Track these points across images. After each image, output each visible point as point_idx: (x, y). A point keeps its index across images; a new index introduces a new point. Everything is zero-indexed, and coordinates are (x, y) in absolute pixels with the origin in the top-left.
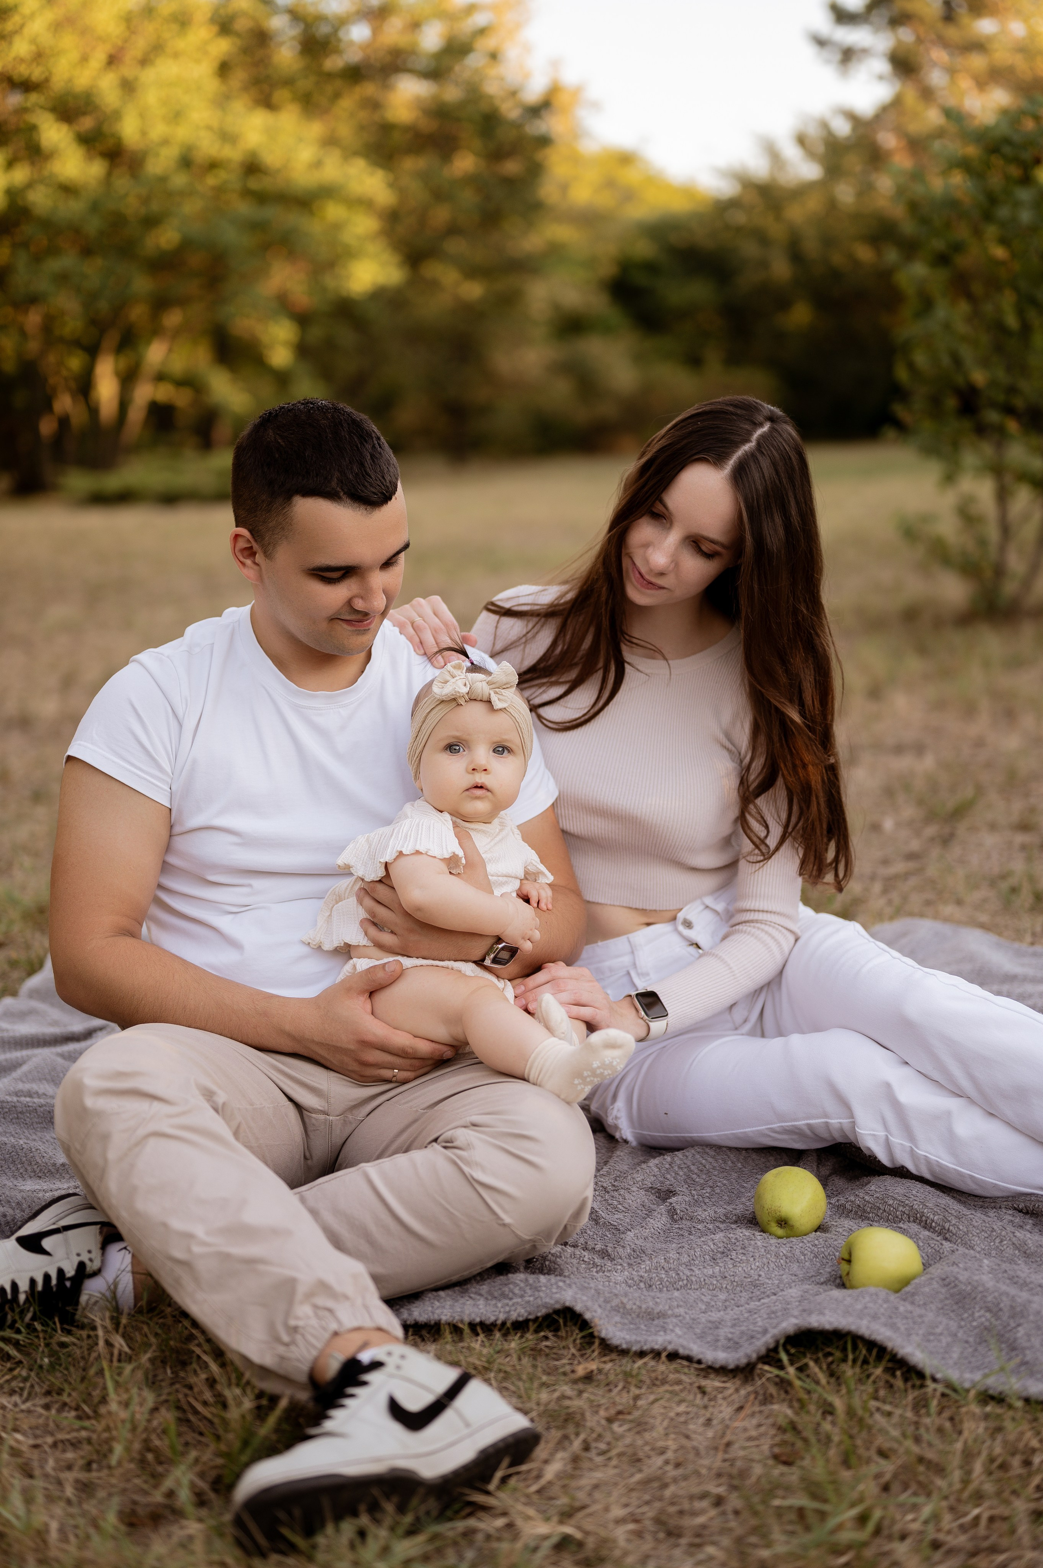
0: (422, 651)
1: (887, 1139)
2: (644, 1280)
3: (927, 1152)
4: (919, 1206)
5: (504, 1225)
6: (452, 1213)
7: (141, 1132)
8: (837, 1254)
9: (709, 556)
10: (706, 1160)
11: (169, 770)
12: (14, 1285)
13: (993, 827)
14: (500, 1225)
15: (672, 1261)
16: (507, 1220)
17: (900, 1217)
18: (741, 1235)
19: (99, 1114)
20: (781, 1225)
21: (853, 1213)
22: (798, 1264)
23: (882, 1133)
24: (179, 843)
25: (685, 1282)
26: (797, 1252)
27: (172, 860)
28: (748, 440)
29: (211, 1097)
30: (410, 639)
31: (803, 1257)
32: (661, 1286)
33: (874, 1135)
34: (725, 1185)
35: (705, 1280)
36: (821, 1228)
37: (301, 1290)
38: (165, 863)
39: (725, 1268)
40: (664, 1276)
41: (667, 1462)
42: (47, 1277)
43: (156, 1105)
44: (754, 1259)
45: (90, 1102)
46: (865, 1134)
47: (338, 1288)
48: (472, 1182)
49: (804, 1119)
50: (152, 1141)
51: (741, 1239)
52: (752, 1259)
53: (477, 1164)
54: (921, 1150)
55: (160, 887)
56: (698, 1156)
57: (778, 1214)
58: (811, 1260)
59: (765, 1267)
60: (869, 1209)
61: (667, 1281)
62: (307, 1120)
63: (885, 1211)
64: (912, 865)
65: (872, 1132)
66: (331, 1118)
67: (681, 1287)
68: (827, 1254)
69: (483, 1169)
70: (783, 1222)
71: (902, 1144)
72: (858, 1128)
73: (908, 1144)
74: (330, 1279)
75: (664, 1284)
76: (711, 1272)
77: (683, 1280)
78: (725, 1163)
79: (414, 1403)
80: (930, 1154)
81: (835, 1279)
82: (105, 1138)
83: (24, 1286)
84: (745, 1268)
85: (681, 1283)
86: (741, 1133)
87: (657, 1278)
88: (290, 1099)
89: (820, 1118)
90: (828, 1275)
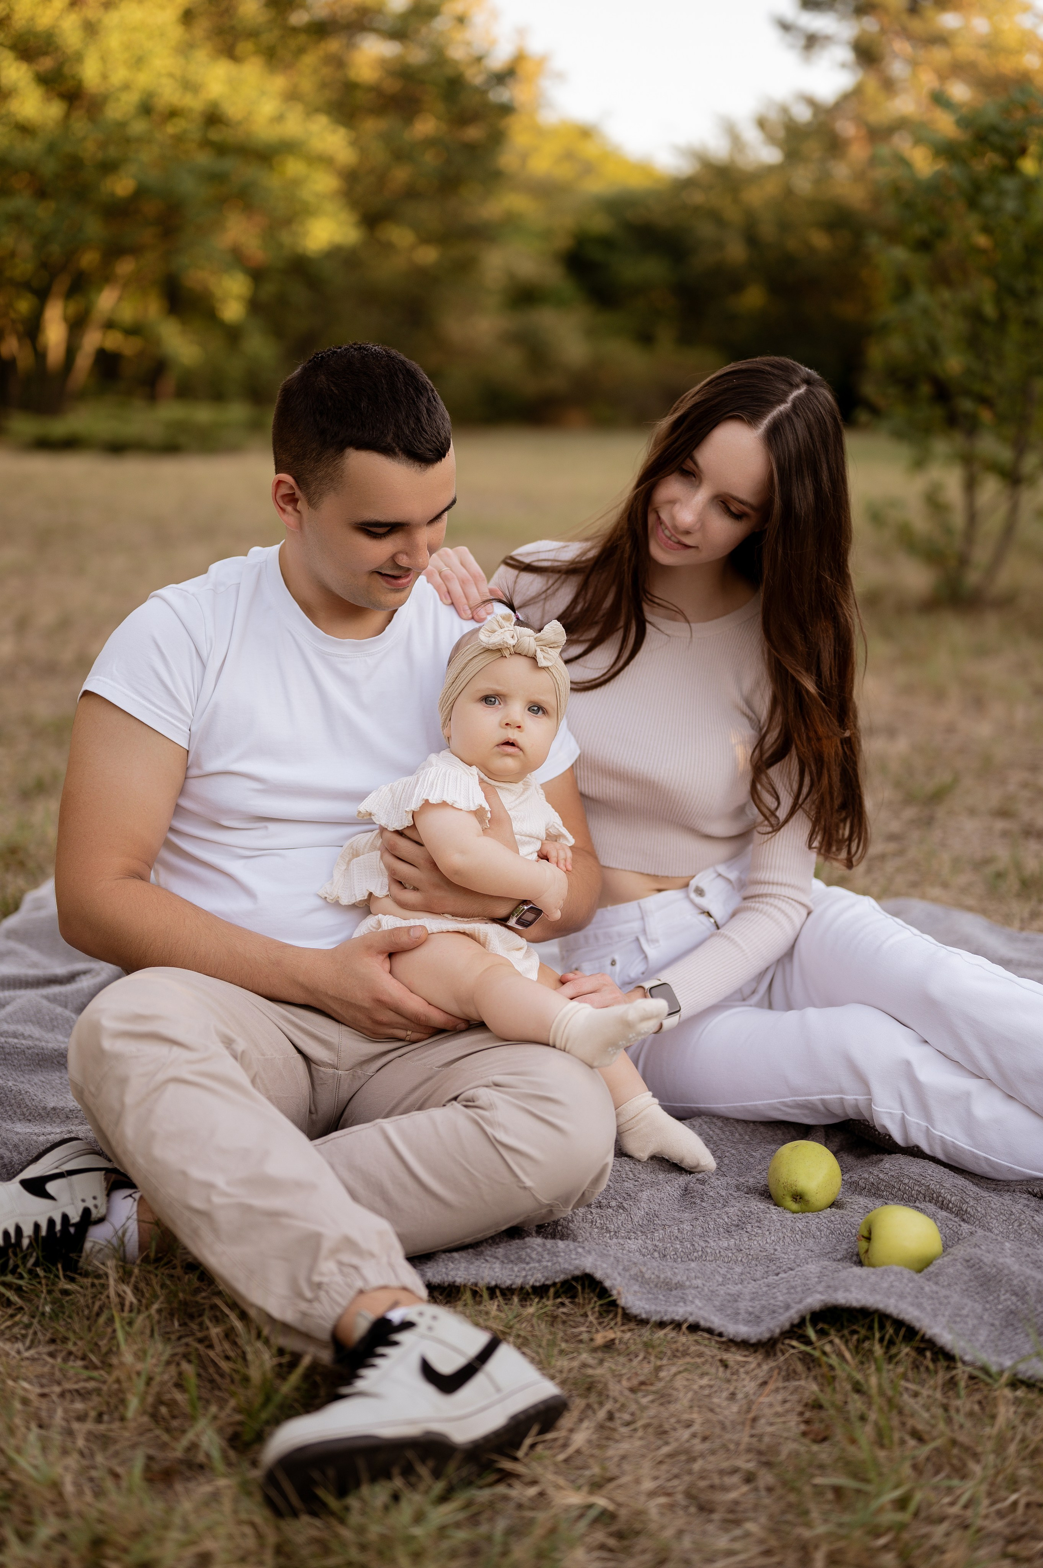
0: (450, 601)
1: (903, 1118)
2: (658, 1249)
3: (944, 1133)
4: (936, 1186)
5: (525, 1188)
6: (472, 1174)
7: (161, 1077)
8: (854, 1231)
9: (738, 517)
10: (714, 1131)
11: (190, 711)
12: (19, 1230)
14: (521, 1188)
15: (685, 1232)
16: (528, 1183)
17: (915, 1196)
18: (756, 1208)
19: (118, 1057)
20: (796, 1199)
21: (866, 1190)
22: (813, 1240)
23: (898, 1112)
24: (194, 786)
25: (700, 1253)
26: (813, 1228)
27: (185, 803)
28: (783, 401)
29: (230, 1044)
30: (437, 588)
31: (819, 1233)
32: (675, 1256)
33: (890, 1113)
34: (733, 1155)
35: (720, 1252)
36: (835, 1204)
37: (327, 1245)
38: (178, 806)
39: (740, 1241)
40: (678, 1246)
41: (694, 1435)
42: (51, 1222)
43: (176, 1050)
44: (770, 1233)
45: (107, 1044)
46: (882, 1112)
47: (364, 1245)
48: (494, 1143)
49: (818, 1094)
50: (172, 1087)
51: (755, 1212)
52: (767, 1233)
53: (500, 1125)
54: (937, 1131)
55: (172, 830)
56: (705, 1127)
57: (794, 1188)
58: (827, 1237)
59: (781, 1242)
60: (883, 1187)
61: (682, 1251)
62: (314, 1073)
63: (899, 1189)
64: (894, 845)
65: (888, 1110)
66: (340, 1072)
67: (696, 1258)
68: (843, 1230)
69: (506, 1130)
70: (798, 1197)
71: (918, 1124)
72: (875, 1106)
73: (924, 1124)
74: (356, 1235)
75: (678, 1254)
76: (726, 1245)
77: (698, 1251)
78: (732, 1135)
79: (447, 1366)
80: (946, 1134)
81: (852, 1256)
82: (123, 1081)
83: (28, 1231)
84: (760, 1242)
85: (695, 1254)
86: (751, 1105)
87: (671, 1248)
88: (299, 1051)
89: (836, 1094)
90: (845, 1252)
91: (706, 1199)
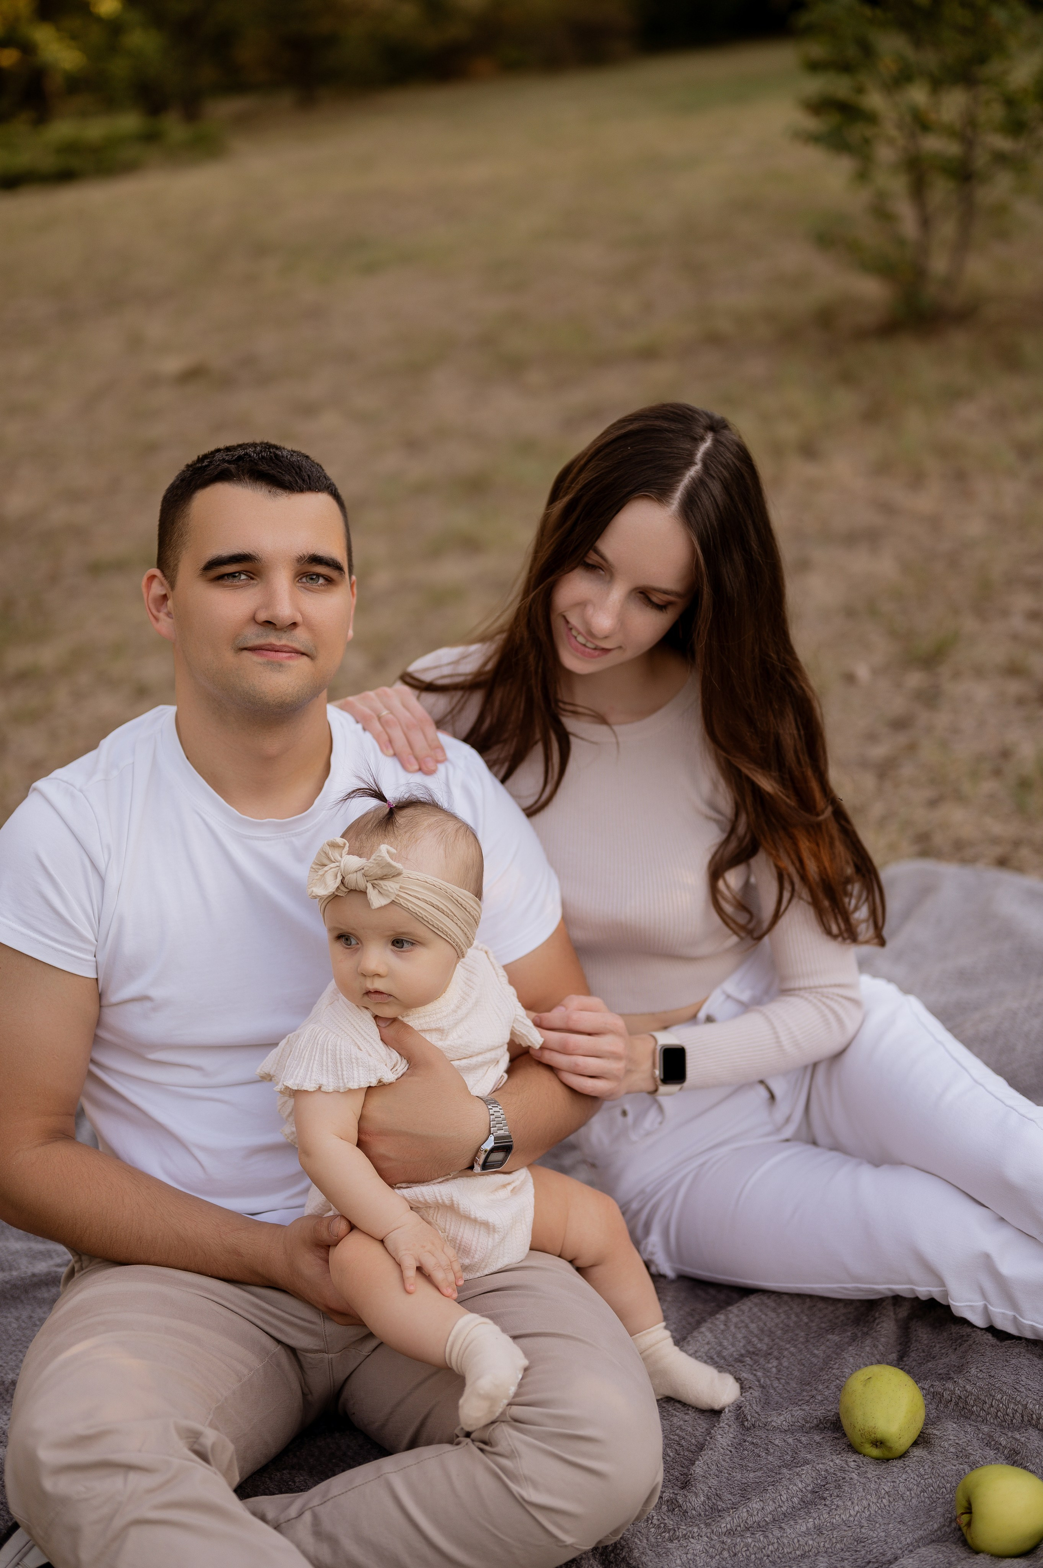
1: (986, 1308)
2: (726, 1547)
4: (1034, 1405)
5: (566, 1546)
7: (118, 1523)
8: (948, 1485)
9: (662, 607)
10: (766, 1315)
11: (91, 938)
13: (979, 672)
14: (561, 1547)
15: (755, 1513)
17: (1012, 1415)
18: (831, 1464)
19: (64, 1501)
20: (877, 1446)
21: (953, 1403)
22: (903, 1502)
23: (980, 1303)
25: (776, 1545)
26: (902, 1489)
28: (692, 463)
29: (198, 1438)
31: (908, 1493)
32: (748, 1553)
33: (971, 1306)
34: (793, 1354)
35: (798, 1541)
36: (922, 1440)
38: (96, 1036)
39: (819, 1519)
40: (750, 1540)
43: (133, 1476)
44: (852, 1503)
45: (49, 1484)
46: (961, 1306)
49: (884, 1283)
50: (134, 1532)
51: (832, 1471)
52: (849, 1503)
54: (1027, 1320)
56: (755, 1310)
57: (873, 1436)
58: (918, 1496)
59: (866, 1511)
60: (972, 1402)
61: (754, 1545)
62: (302, 1358)
63: (992, 1406)
64: (902, 739)
65: (968, 1304)
66: (331, 1356)
67: (772, 1552)
68: (936, 1486)
69: (535, 1485)
70: (879, 1443)
71: (1003, 1313)
72: (952, 1300)
73: (1010, 1313)
75: (751, 1549)
76: (804, 1529)
77: (773, 1544)
78: (789, 1318)
81: (951, 1522)
82: (74, 1531)
84: (843, 1516)
85: (771, 1547)
87: (742, 1544)
89: (905, 1284)
90: (942, 1520)
91: (772, 1451)
